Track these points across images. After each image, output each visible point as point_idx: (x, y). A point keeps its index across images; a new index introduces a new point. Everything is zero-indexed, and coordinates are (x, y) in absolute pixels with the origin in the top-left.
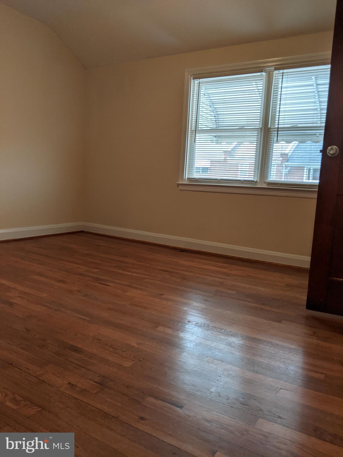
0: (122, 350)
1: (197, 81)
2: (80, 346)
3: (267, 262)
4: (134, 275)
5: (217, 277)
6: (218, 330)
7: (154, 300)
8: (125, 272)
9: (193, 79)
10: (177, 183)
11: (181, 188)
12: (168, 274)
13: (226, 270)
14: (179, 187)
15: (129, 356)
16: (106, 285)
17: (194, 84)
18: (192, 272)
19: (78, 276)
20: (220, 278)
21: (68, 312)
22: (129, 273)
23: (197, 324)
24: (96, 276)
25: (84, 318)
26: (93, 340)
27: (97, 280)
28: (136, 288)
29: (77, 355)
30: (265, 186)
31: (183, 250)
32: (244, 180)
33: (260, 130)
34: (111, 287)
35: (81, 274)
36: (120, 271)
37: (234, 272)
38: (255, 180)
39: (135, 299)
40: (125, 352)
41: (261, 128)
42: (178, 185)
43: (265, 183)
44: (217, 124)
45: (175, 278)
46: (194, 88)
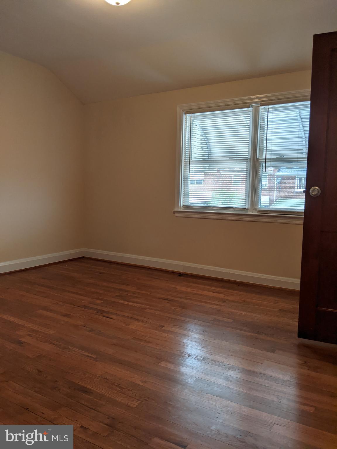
0: (128, 389)
1: (188, 116)
2: (89, 387)
3: (261, 285)
4: (136, 305)
5: (214, 304)
6: (217, 363)
7: (156, 332)
8: (126, 303)
9: (185, 114)
10: (173, 210)
11: (177, 215)
12: (168, 302)
13: (222, 296)
14: (175, 214)
15: (135, 395)
16: (109, 318)
17: (186, 118)
18: (191, 299)
19: (82, 309)
20: (217, 305)
21: (76, 350)
22: (130, 304)
23: (196, 358)
24: (99, 308)
25: (91, 356)
26: (101, 380)
27: (100, 312)
28: (138, 320)
29: (87, 396)
30: (255, 213)
31: (181, 275)
32: (236, 208)
33: (249, 161)
34: (114, 319)
35: (85, 307)
36: (122, 301)
37: (230, 298)
38: (246, 207)
39: (137, 332)
40: (131, 391)
41: (250, 159)
42: (174, 212)
43: (256, 210)
44: (209, 151)
45: (174, 307)
46: (186, 122)
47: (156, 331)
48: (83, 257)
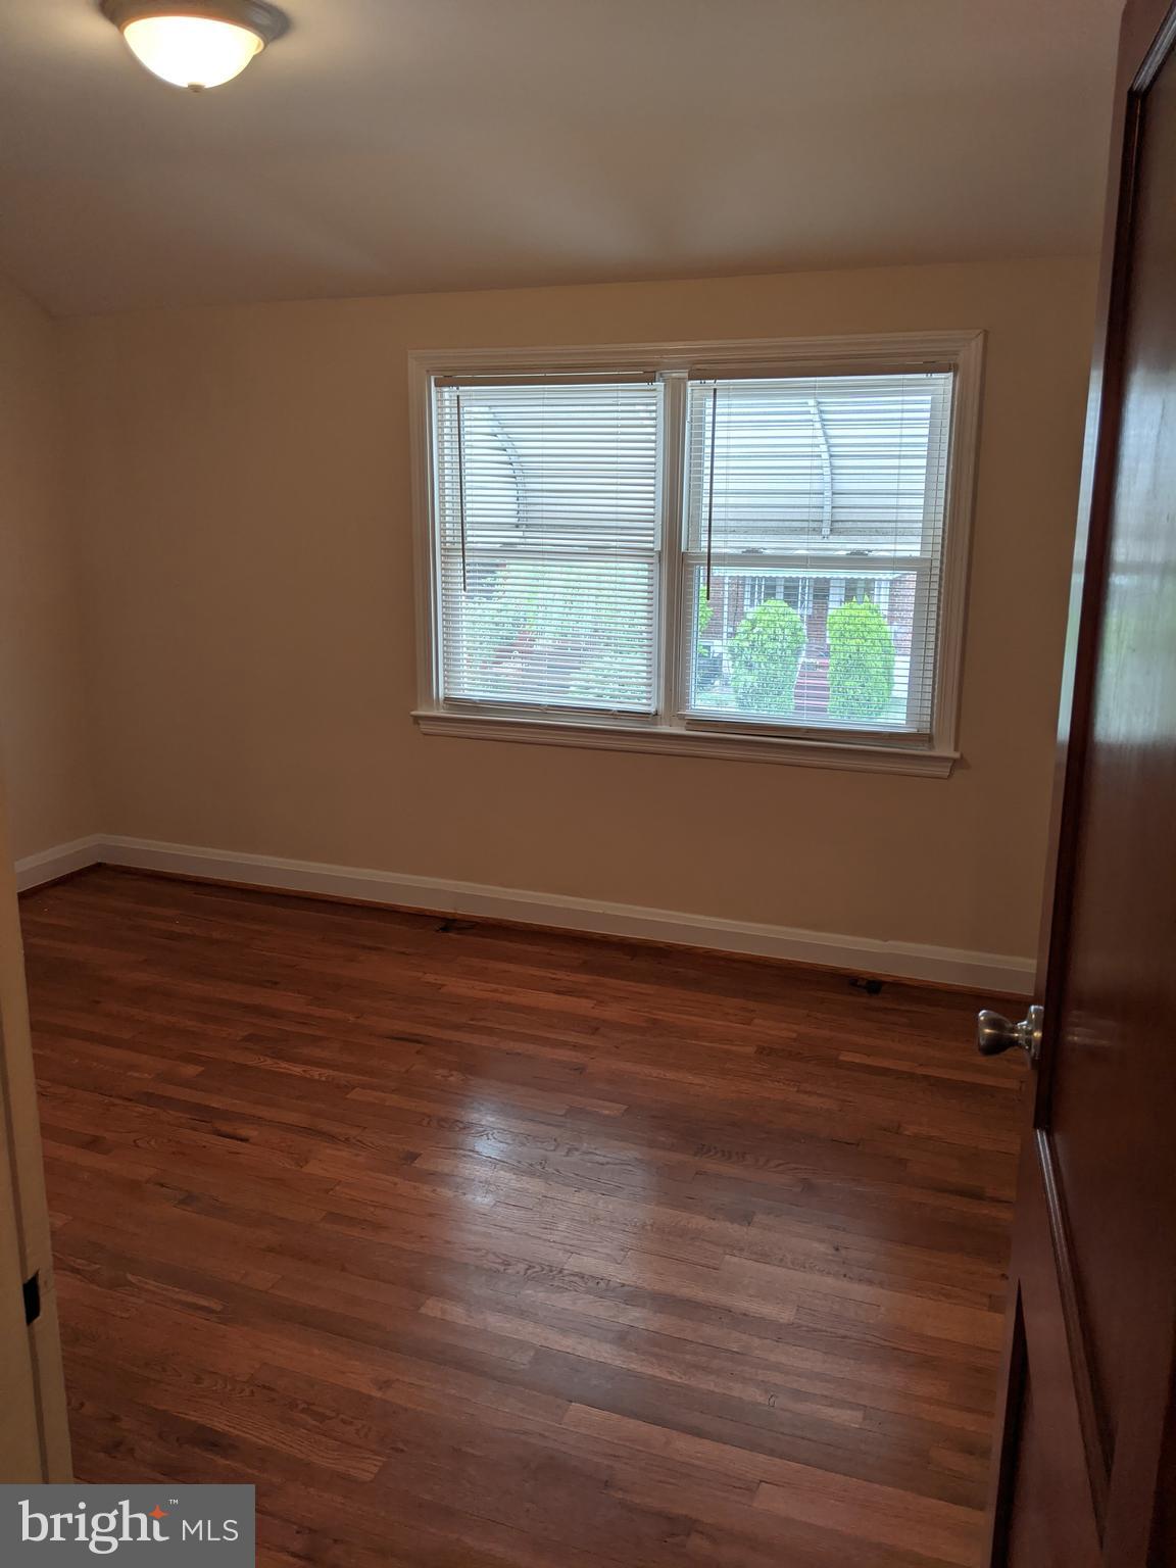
0: (342, 1416)
2: (219, 1424)
3: (701, 951)
4: (316, 1073)
5: (564, 1044)
6: (590, 1284)
7: (396, 1184)
8: (284, 1066)
9: (436, 386)
10: (413, 713)
11: (425, 727)
12: (418, 1052)
13: (584, 1006)
14: (421, 726)
15: (366, 1435)
16: (238, 1139)
17: (441, 400)
18: (490, 1031)
19: (141, 1109)
20: (575, 1047)
21: (152, 1284)
22: (297, 1070)
23: (529, 1272)
24: (196, 1097)
25: (204, 1303)
26: (252, 1392)
27: (204, 1115)
28: (332, 1138)
29: (222, 1461)
30: (679, 730)
31: (449, 924)
32: (619, 711)
33: (655, 560)
34: (254, 1144)
35: (150, 1099)
36: (269, 1061)
37: (613, 1012)
38: (652, 710)
39: (337, 1188)
40: (351, 1423)
41: (660, 553)
42: (417, 719)
43: (682, 717)
45: (440, 1071)
47: (396, 1180)
48: (99, 865)
